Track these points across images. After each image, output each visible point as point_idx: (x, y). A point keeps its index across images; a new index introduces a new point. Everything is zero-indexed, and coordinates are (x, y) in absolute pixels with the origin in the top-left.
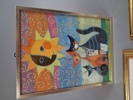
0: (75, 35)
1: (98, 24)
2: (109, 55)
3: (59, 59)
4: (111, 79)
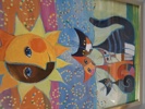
2: (137, 62)
3: (60, 70)
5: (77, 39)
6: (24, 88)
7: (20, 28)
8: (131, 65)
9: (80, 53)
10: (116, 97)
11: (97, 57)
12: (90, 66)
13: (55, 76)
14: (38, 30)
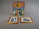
6: (16, 5)
7: (21, 4)
8: (18, 15)
9: (19, 9)
10: (15, 13)
11: (18, 11)
13: (17, 7)
14: (21, 6)
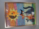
0: (22, 9)
1: (31, 5)
4: (35, 23)
5: (21, 11)
12: (23, 16)
